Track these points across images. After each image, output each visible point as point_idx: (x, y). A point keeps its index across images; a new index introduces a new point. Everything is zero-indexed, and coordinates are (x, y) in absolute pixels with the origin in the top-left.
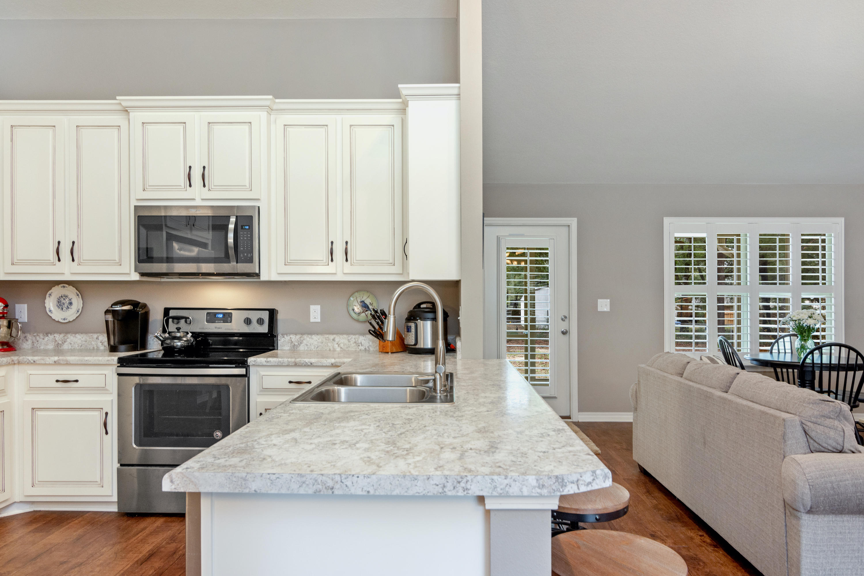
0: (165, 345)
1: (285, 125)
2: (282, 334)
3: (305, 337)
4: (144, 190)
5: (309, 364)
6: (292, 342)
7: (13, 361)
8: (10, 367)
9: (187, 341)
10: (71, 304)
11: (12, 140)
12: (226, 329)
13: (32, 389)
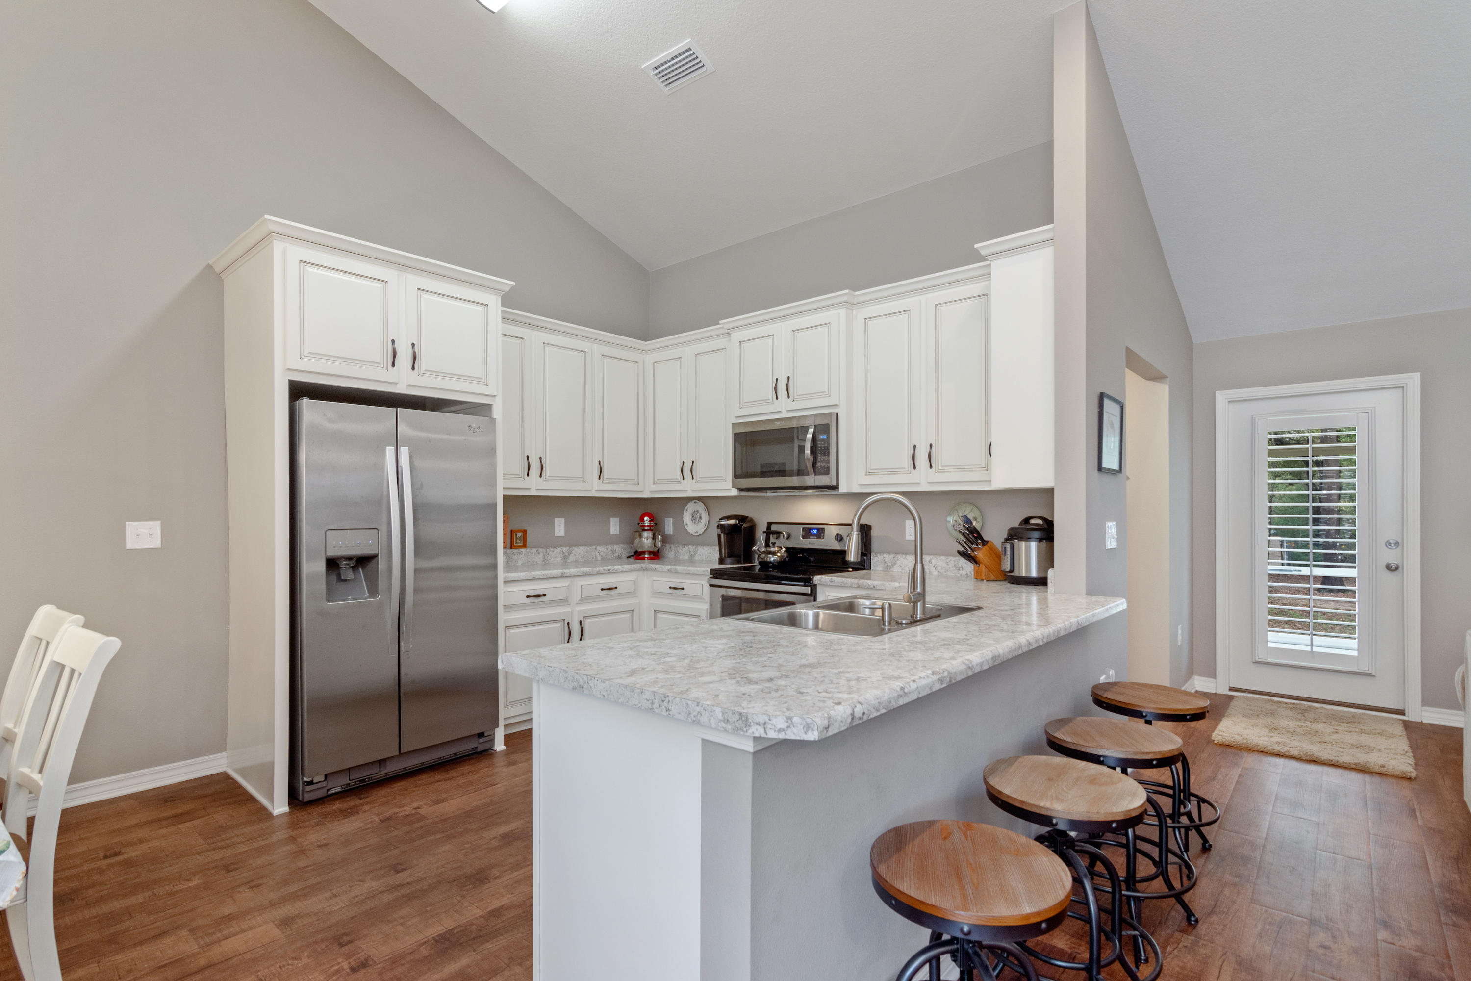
0: (760, 560)
1: (866, 319)
2: (876, 553)
3: (899, 556)
4: (741, 407)
5: (872, 587)
6: (885, 562)
7: (642, 567)
8: (641, 573)
9: (781, 556)
10: (701, 518)
11: (654, 376)
12: (819, 545)
13: (656, 594)
